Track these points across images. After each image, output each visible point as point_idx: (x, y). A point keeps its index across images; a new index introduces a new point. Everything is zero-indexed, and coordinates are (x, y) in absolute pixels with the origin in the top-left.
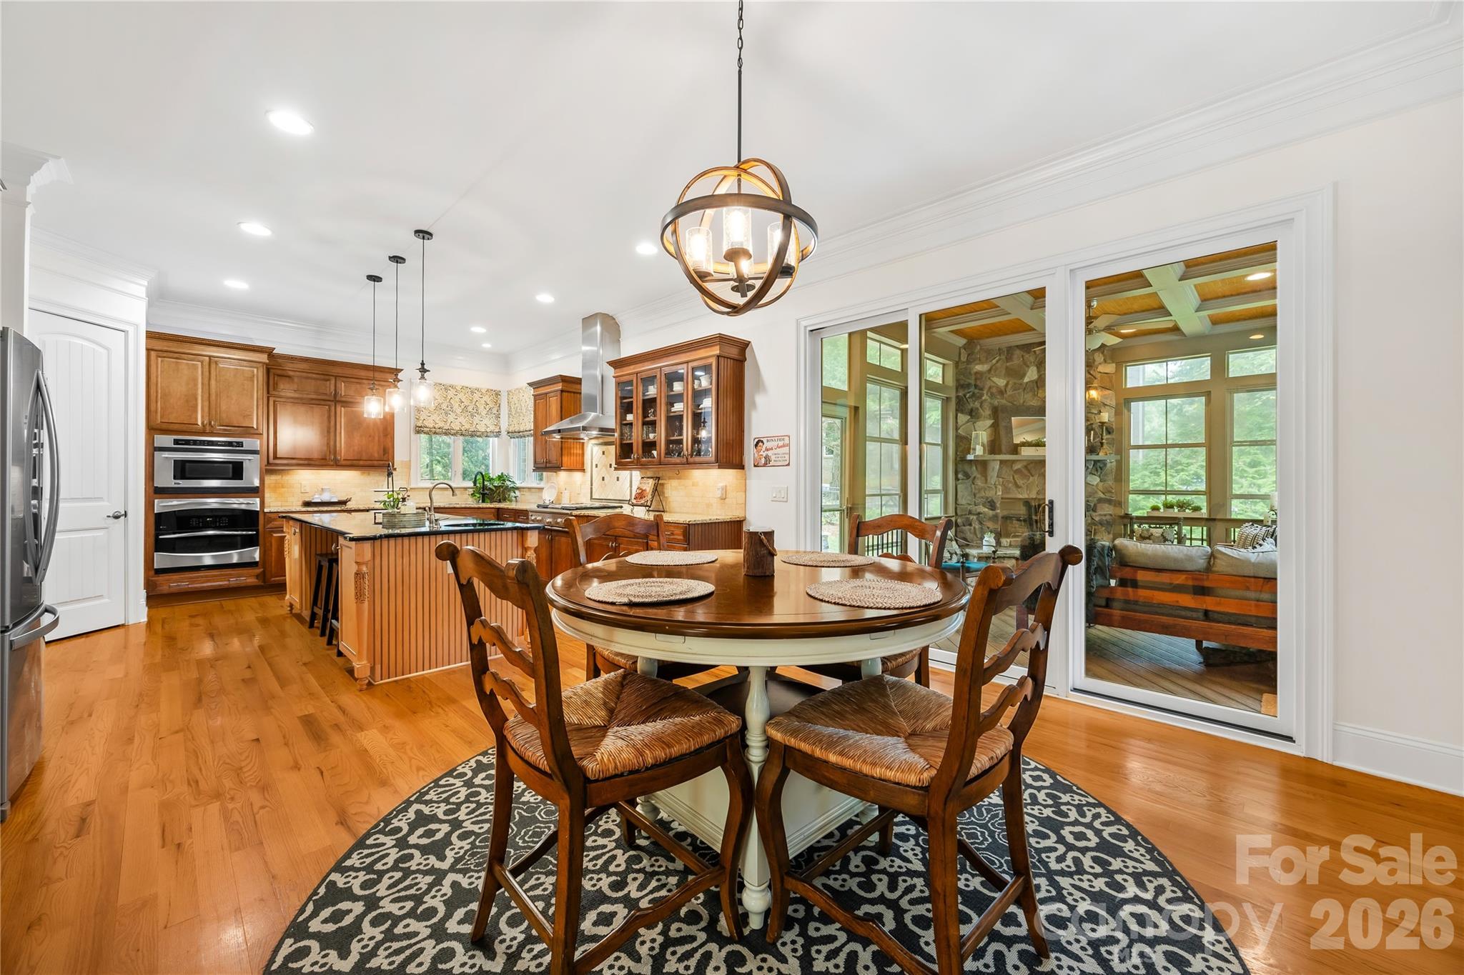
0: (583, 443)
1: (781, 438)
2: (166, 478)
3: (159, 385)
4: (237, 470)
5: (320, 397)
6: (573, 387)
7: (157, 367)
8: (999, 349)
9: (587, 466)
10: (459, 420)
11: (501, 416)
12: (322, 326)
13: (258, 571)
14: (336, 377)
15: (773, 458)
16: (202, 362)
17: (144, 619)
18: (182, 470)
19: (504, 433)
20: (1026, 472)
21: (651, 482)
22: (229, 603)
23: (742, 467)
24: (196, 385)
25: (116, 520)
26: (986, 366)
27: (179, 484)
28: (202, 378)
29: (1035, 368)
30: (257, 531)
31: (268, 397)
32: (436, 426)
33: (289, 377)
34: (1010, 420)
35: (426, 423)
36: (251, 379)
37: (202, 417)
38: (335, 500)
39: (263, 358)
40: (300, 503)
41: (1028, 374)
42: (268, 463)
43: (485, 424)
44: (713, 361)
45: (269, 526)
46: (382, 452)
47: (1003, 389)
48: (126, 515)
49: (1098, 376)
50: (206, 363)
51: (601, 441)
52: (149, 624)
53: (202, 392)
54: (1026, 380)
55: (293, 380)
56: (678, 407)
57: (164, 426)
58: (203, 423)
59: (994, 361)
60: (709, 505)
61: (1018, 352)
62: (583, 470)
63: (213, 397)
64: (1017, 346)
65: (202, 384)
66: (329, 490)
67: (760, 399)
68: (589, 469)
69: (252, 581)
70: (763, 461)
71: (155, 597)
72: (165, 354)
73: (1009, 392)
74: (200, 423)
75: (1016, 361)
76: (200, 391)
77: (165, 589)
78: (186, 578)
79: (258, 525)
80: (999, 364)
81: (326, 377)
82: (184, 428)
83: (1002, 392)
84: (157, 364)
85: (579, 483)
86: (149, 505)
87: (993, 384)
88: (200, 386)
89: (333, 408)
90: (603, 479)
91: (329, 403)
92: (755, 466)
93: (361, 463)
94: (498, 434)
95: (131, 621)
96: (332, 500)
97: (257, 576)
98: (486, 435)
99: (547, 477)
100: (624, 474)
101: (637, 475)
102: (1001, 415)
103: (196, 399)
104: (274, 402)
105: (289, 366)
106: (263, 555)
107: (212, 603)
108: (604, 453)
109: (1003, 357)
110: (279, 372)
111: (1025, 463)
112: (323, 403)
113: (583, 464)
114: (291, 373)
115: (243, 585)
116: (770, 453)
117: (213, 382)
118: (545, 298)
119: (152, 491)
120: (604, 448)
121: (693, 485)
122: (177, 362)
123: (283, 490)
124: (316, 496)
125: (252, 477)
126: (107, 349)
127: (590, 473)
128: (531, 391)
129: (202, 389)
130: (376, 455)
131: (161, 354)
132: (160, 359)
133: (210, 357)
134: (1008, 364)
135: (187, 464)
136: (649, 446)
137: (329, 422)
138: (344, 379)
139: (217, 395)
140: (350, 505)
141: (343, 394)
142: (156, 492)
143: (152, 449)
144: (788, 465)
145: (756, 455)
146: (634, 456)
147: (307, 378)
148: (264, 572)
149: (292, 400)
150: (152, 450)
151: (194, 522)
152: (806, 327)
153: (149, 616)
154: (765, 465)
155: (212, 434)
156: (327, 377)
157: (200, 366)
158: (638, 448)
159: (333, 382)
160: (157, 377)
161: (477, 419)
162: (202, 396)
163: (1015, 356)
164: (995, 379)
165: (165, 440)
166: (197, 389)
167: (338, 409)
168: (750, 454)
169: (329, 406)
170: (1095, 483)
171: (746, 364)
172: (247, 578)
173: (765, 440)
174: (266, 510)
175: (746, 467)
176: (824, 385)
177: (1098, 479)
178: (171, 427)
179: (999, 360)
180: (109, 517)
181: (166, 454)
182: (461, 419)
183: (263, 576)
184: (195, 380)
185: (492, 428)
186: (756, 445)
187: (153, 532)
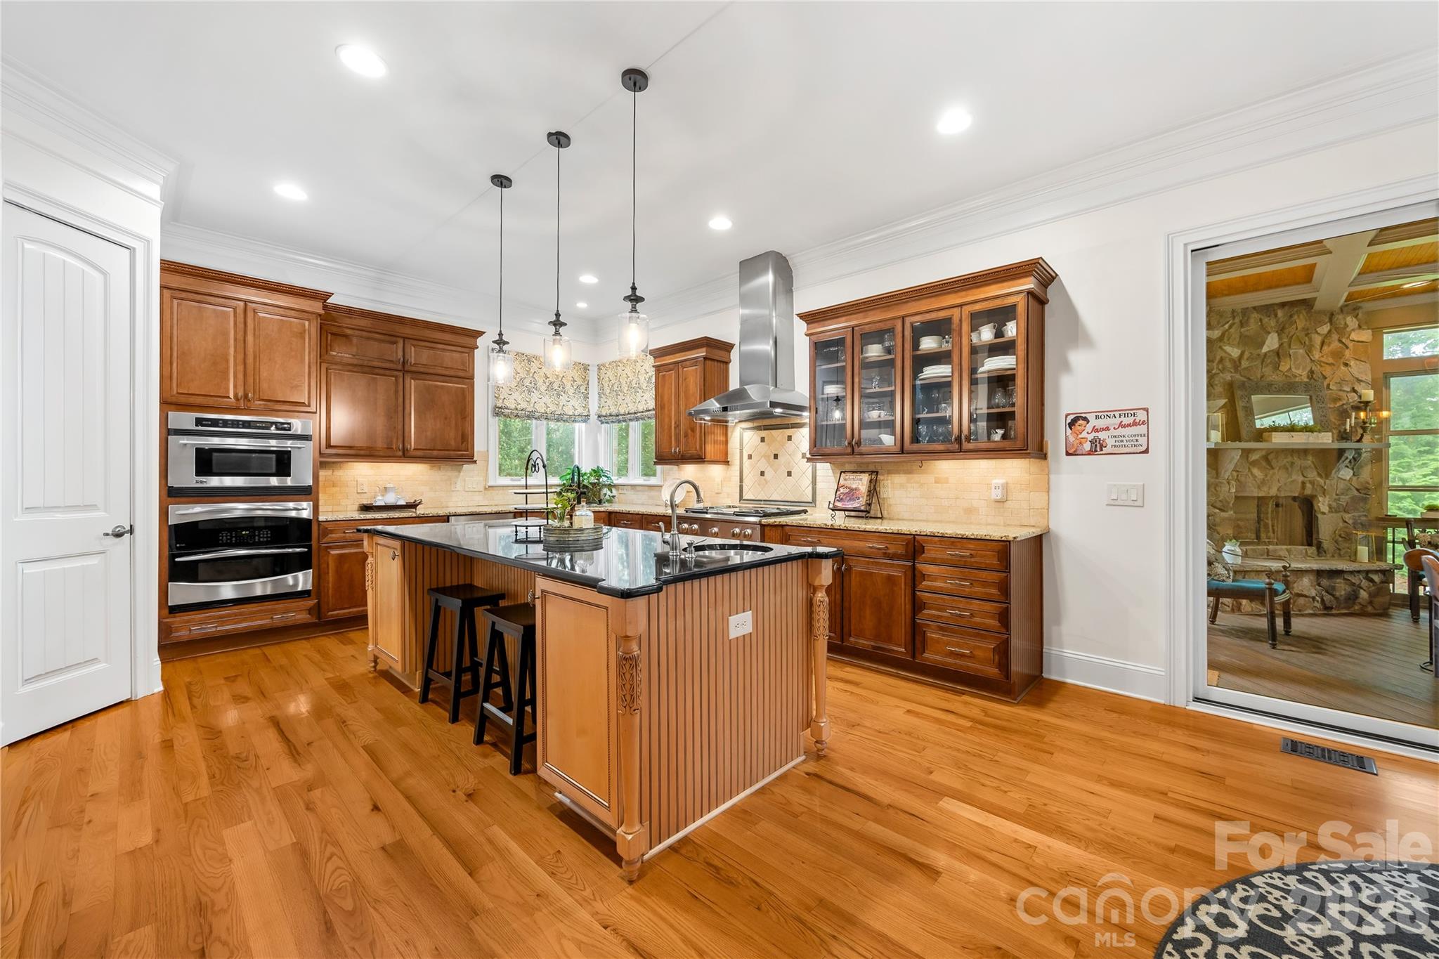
0: (727, 426)
1: (1132, 412)
2: (185, 476)
3: (175, 339)
4: (283, 463)
5: (384, 365)
6: (719, 354)
7: (172, 313)
8: (1233, 311)
9: (734, 457)
10: (544, 400)
11: (589, 396)
12: (384, 270)
13: (312, 602)
14: (404, 338)
15: (1110, 442)
16: (235, 309)
17: (159, 688)
18: (206, 462)
19: (593, 418)
20: (1264, 464)
22: (275, 652)
23: (1041, 456)
24: (227, 341)
25: (118, 540)
26: (1216, 332)
27: (202, 482)
28: (235, 332)
29: (1276, 334)
30: (309, 547)
31: (320, 363)
32: (519, 407)
33: (346, 336)
34: (1250, 399)
35: (507, 403)
36: (301, 335)
37: (235, 387)
38: (402, 502)
39: (317, 307)
40: (356, 507)
41: (1267, 342)
42: (321, 454)
43: (572, 405)
44: (1021, 302)
45: (324, 541)
46: (459, 439)
47: (1237, 360)
48: (131, 531)
49: (1351, 345)
50: (240, 311)
51: (756, 424)
52: (167, 694)
53: (235, 351)
54: (1265, 349)
55: (351, 341)
57: (183, 399)
58: (236, 395)
59: (1227, 326)
60: (970, 511)
61: (1255, 315)
62: (727, 463)
63: (250, 360)
64: (1254, 308)
65: (235, 340)
66: (393, 489)
67: (1078, 357)
68: (737, 462)
69: (303, 617)
70: (1087, 447)
71: (170, 648)
72: (183, 295)
73: (1245, 364)
74: (232, 396)
75: (1253, 326)
76: (232, 351)
77: (183, 634)
78: (214, 617)
79: (310, 540)
80: (1232, 330)
81: (392, 338)
82: (210, 401)
83: (1236, 364)
84: (172, 308)
85: (718, 480)
86: (164, 514)
87: (1223, 355)
88: (232, 342)
89: (401, 380)
90: (762, 474)
91: (395, 373)
92: (1068, 454)
93: (435, 453)
94: (586, 418)
95: (141, 693)
96: (399, 503)
97: (310, 611)
98: (573, 419)
99: (663, 472)
100: (804, 467)
101: (823, 467)
102: (1238, 393)
103: (227, 361)
104: (327, 369)
105: (347, 321)
106: (318, 579)
107: (250, 654)
108: (763, 440)
109: (1237, 320)
110: (334, 330)
111: (1264, 453)
112: (388, 372)
113: (726, 454)
114: (349, 332)
115: (291, 623)
116: (1102, 435)
117: (250, 338)
118: (720, 223)
119: (165, 492)
120: (764, 433)
121: (936, 482)
122: (200, 307)
123: (335, 489)
124: (380, 498)
125: (301, 474)
126: (104, 273)
127: (737, 468)
128: (651, 360)
129: (235, 347)
130: (453, 443)
131: (177, 294)
132: (175, 302)
133: (246, 302)
134: (1242, 330)
135: (215, 454)
137: (397, 399)
138: (415, 342)
139: (255, 358)
140: (420, 510)
141: (413, 362)
142: (172, 494)
143: (165, 431)
144: (1146, 451)
145: (1071, 439)
147: (368, 338)
148: (319, 603)
149: (350, 368)
150: (167, 432)
151: (224, 536)
152: (1186, 245)
153: (165, 680)
154: (1091, 453)
155: (248, 411)
156: (394, 339)
157: (232, 314)
158: (853, 431)
159: (400, 345)
160: (172, 327)
161: (564, 398)
162: (235, 357)
163: (1252, 320)
164: (1228, 348)
165: (185, 420)
166: (229, 347)
167: (407, 381)
168: (1057, 435)
169: (396, 377)
170: (1348, 478)
171: (1048, 307)
172: (296, 614)
173: (1091, 417)
174: (321, 518)
175: (1049, 455)
177: (1351, 472)
178: (192, 400)
179: (1233, 324)
180: (107, 535)
181: (184, 440)
182: (546, 399)
183: (317, 610)
184: (225, 334)
185: (580, 410)
186: (1071, 425)
187: (166, 553)
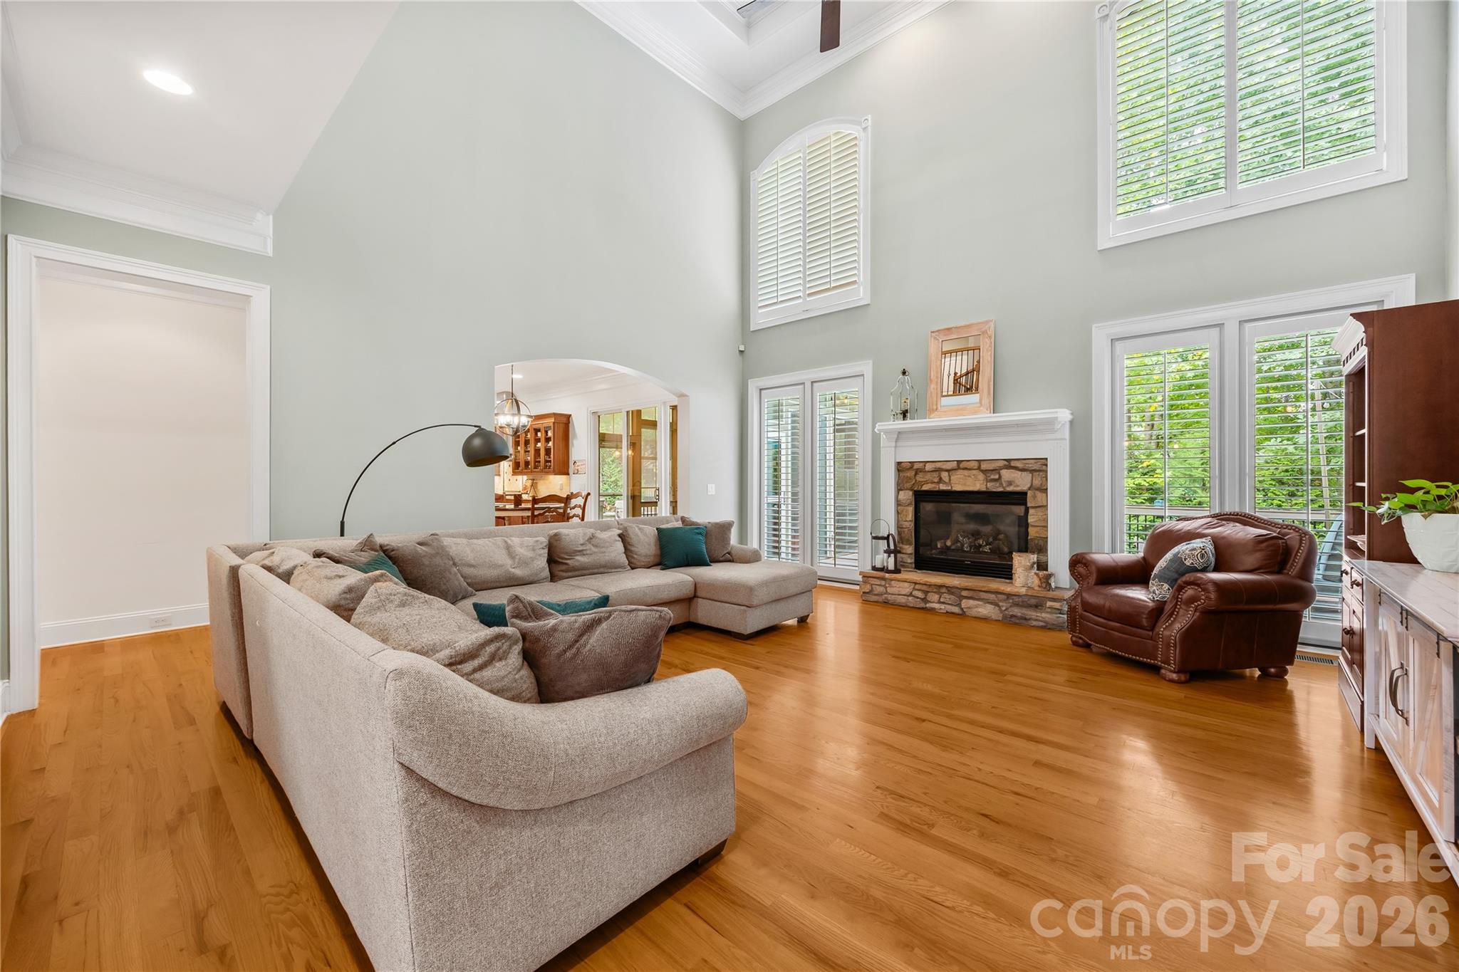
1: (583, 460)
9: (501, 473)
15: (581, 469)
21: (530, 481)
23: (568, 474)
44: (552, 425)
56: (539, 445)
62: (499, 475)
67: (575, 442)
70: (577, 471)
92: (574, 474)
100: (520, 477)
101: (525, 477)
108: (509, 467)
113: (499, 472)
116: (580, 467)
121: (548, 481)
136: (527, 463)
145: (574, 469)
146: (520, 468)
154: (577, 473)
158: (522, 464)
168: (572, 468)
171: (570, 425)
173: (578, 461)
175: (570, 474)
176: (601, 432)
186: (574, 464)
